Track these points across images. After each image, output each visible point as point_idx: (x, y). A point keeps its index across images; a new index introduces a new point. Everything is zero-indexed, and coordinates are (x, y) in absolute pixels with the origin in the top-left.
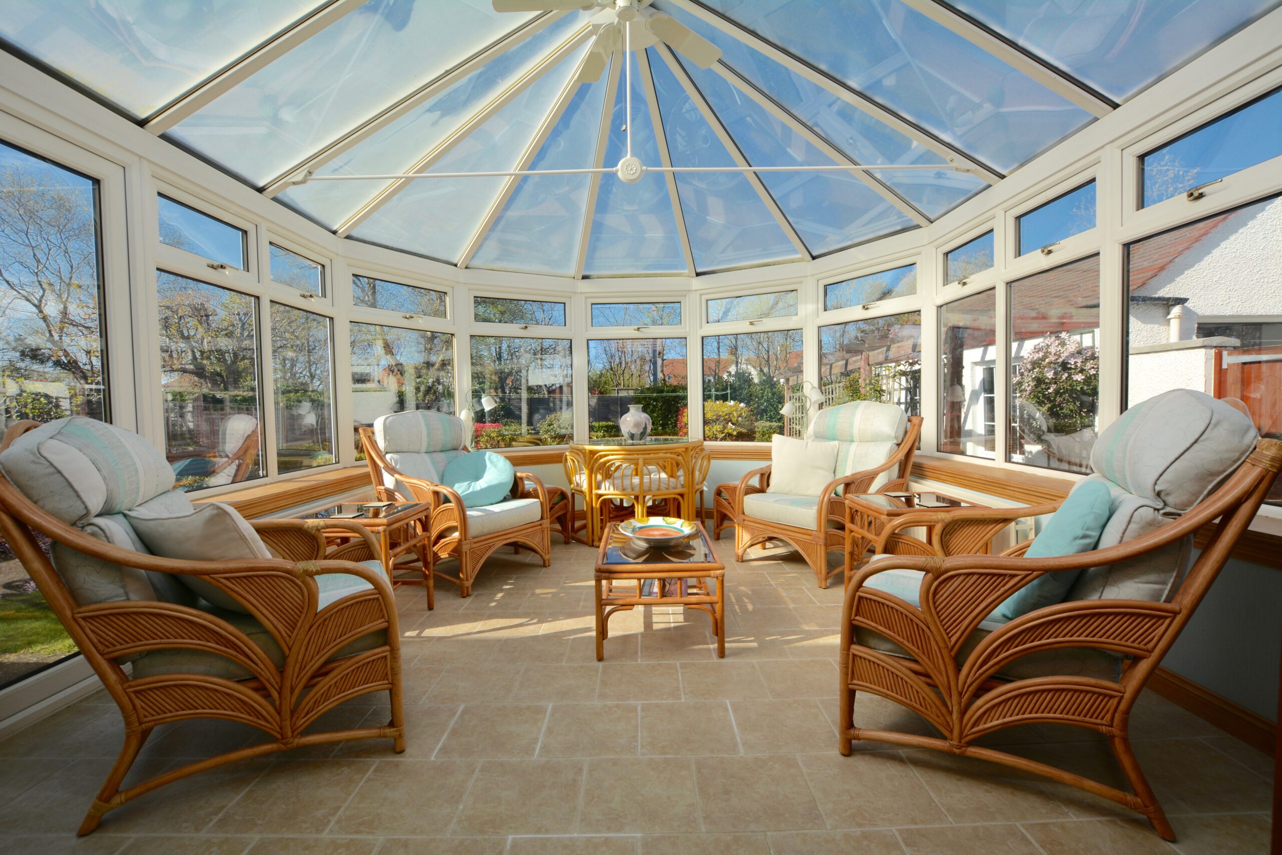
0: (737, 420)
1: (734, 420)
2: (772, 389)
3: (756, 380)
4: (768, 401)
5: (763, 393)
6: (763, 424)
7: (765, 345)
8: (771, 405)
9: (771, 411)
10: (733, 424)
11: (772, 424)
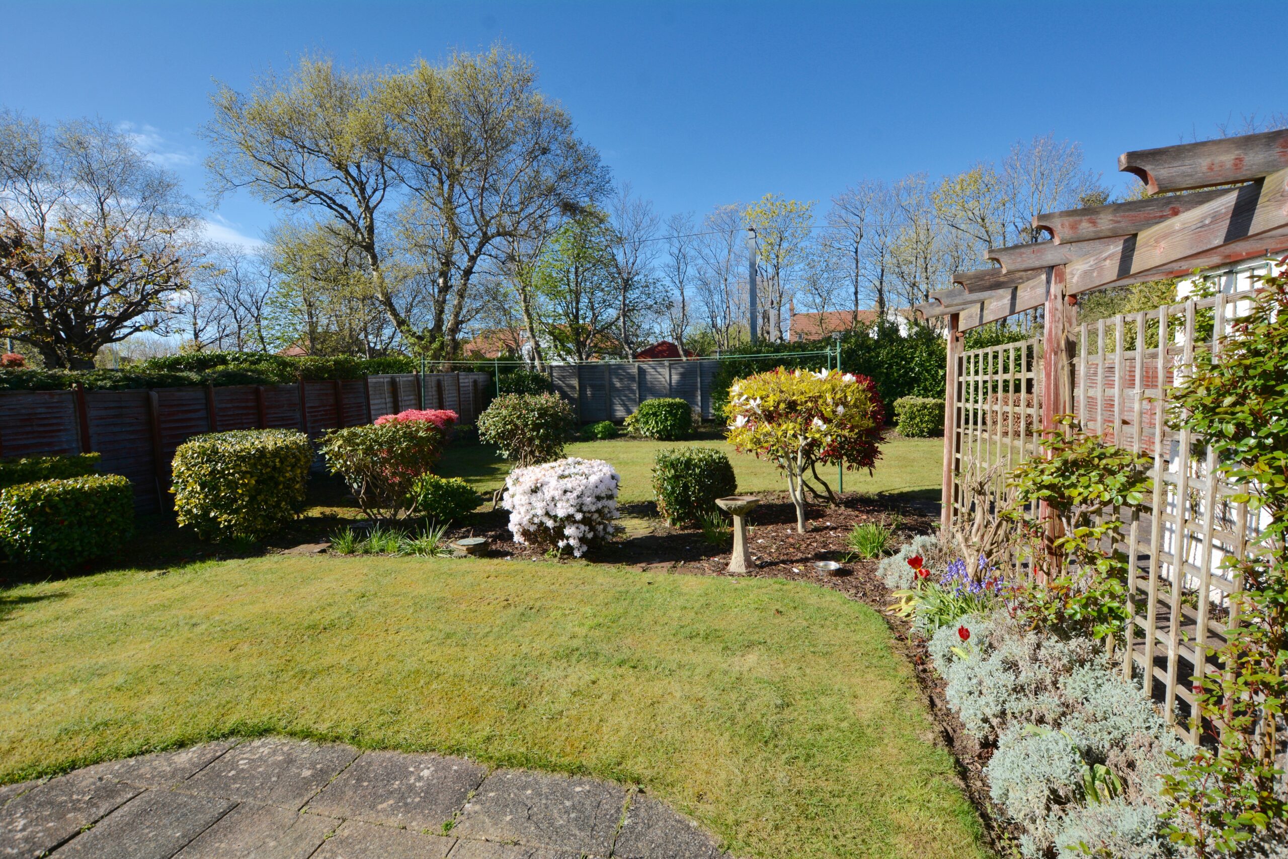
0: (834, 412)
1: (827, 411)
2: (928, 347)
3: (903, 333)
4: (921, 365)
5: (912, 353)
6: (912, 402)
7: (923, 287)
8: (927, 371)
9: (926, 380)
10: (826, 420)
11: (926, 400)
